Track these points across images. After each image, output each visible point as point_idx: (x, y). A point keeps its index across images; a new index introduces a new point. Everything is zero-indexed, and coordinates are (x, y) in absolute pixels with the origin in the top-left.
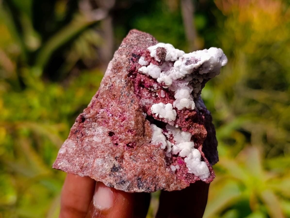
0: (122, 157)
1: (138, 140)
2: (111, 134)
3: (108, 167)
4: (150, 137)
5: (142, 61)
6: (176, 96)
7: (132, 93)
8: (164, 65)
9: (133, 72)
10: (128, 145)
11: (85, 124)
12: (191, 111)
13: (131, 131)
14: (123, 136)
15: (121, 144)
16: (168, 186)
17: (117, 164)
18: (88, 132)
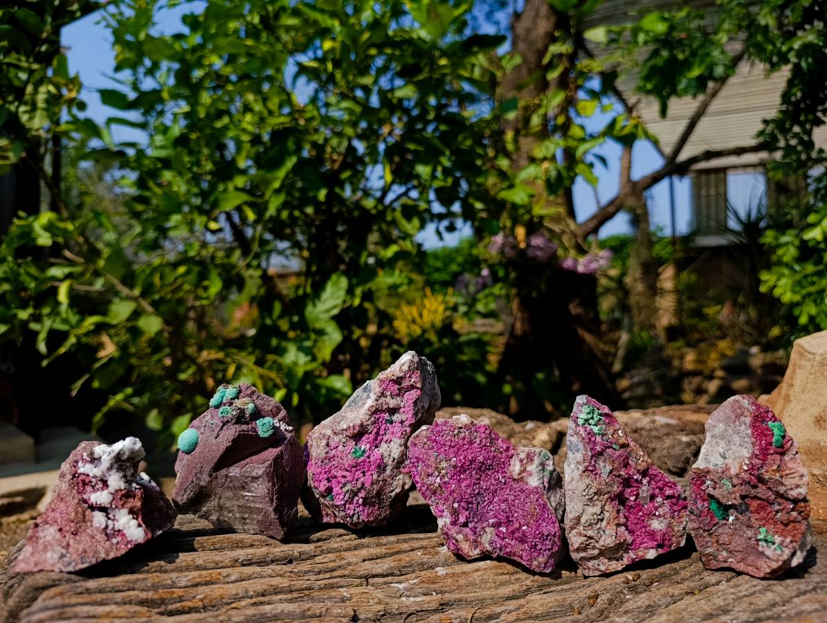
0: (68, 545)
1: (80, 527)
2: (60, 530)
3: (56, 556)
4: (91, 521)
5: (80, 464)
6: (109, 483)
7: (74, 491)
8: (96, 461)
9: (75, 475)
10: (73, 534)
11: (39, 529)
12: (121, 490)
13: (73, 521)
14: (68, 528)
15: (67, 535)
16: (108, 555)
17: (64, 551)
18: (41, 534)
